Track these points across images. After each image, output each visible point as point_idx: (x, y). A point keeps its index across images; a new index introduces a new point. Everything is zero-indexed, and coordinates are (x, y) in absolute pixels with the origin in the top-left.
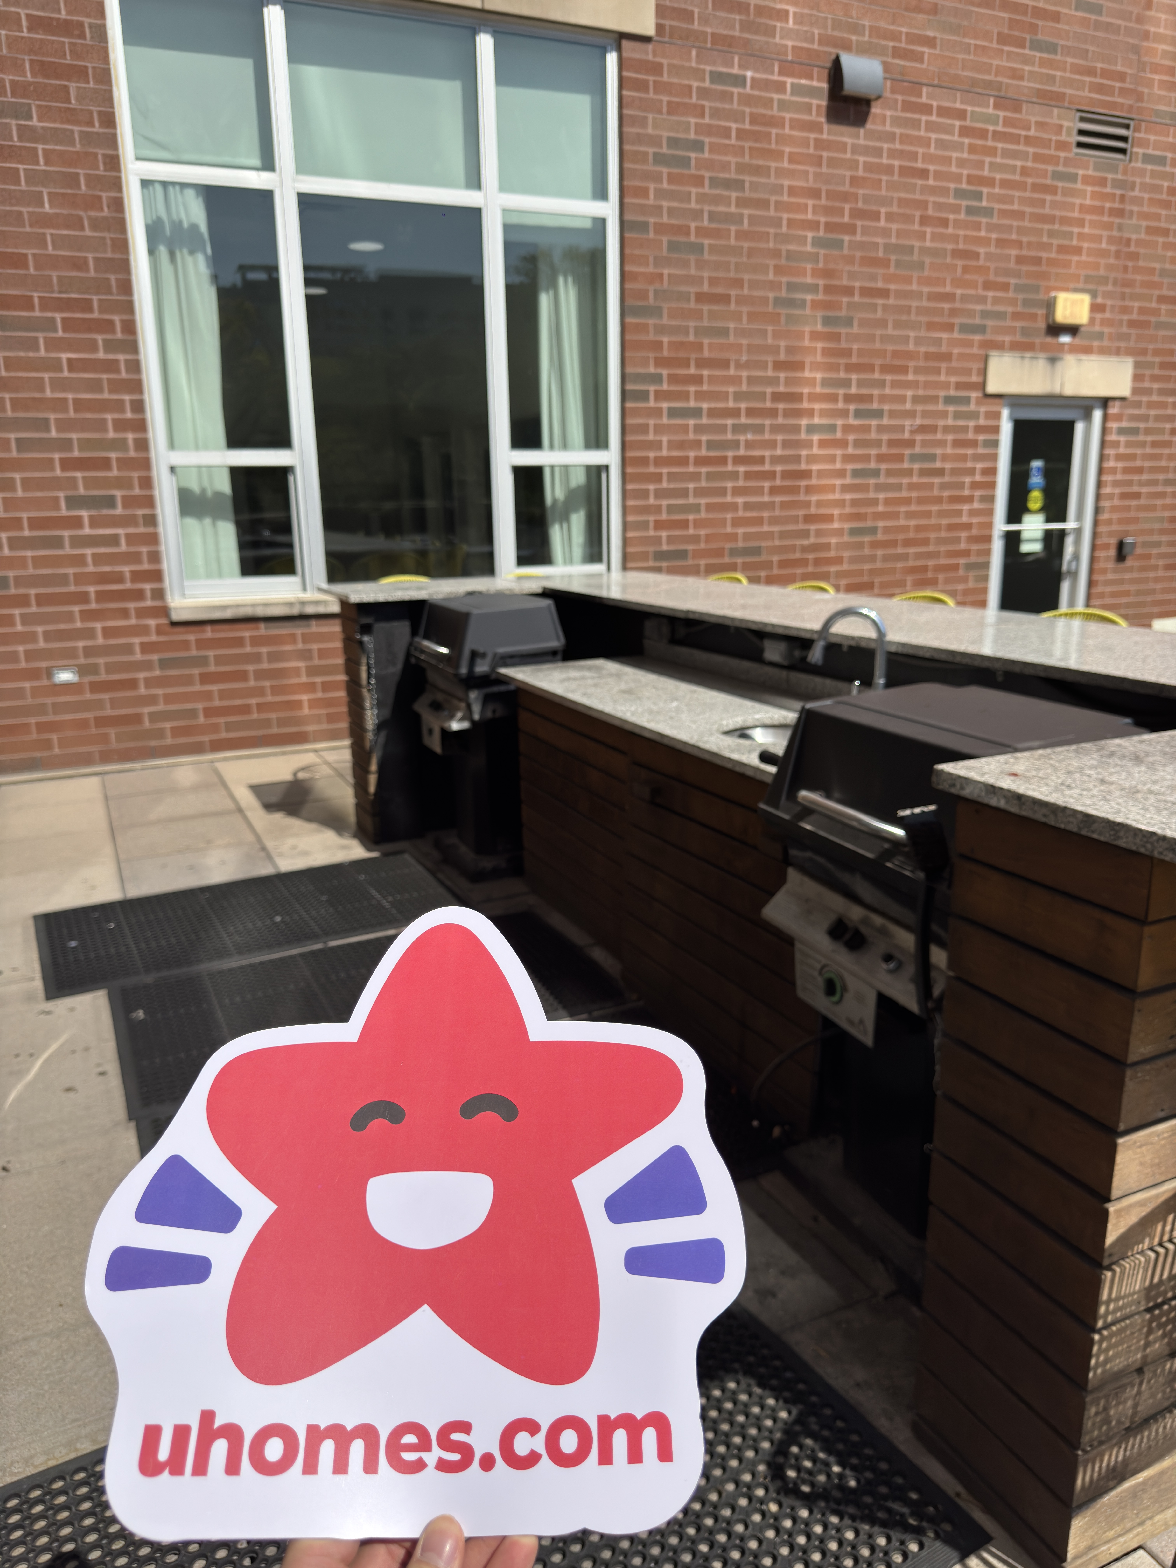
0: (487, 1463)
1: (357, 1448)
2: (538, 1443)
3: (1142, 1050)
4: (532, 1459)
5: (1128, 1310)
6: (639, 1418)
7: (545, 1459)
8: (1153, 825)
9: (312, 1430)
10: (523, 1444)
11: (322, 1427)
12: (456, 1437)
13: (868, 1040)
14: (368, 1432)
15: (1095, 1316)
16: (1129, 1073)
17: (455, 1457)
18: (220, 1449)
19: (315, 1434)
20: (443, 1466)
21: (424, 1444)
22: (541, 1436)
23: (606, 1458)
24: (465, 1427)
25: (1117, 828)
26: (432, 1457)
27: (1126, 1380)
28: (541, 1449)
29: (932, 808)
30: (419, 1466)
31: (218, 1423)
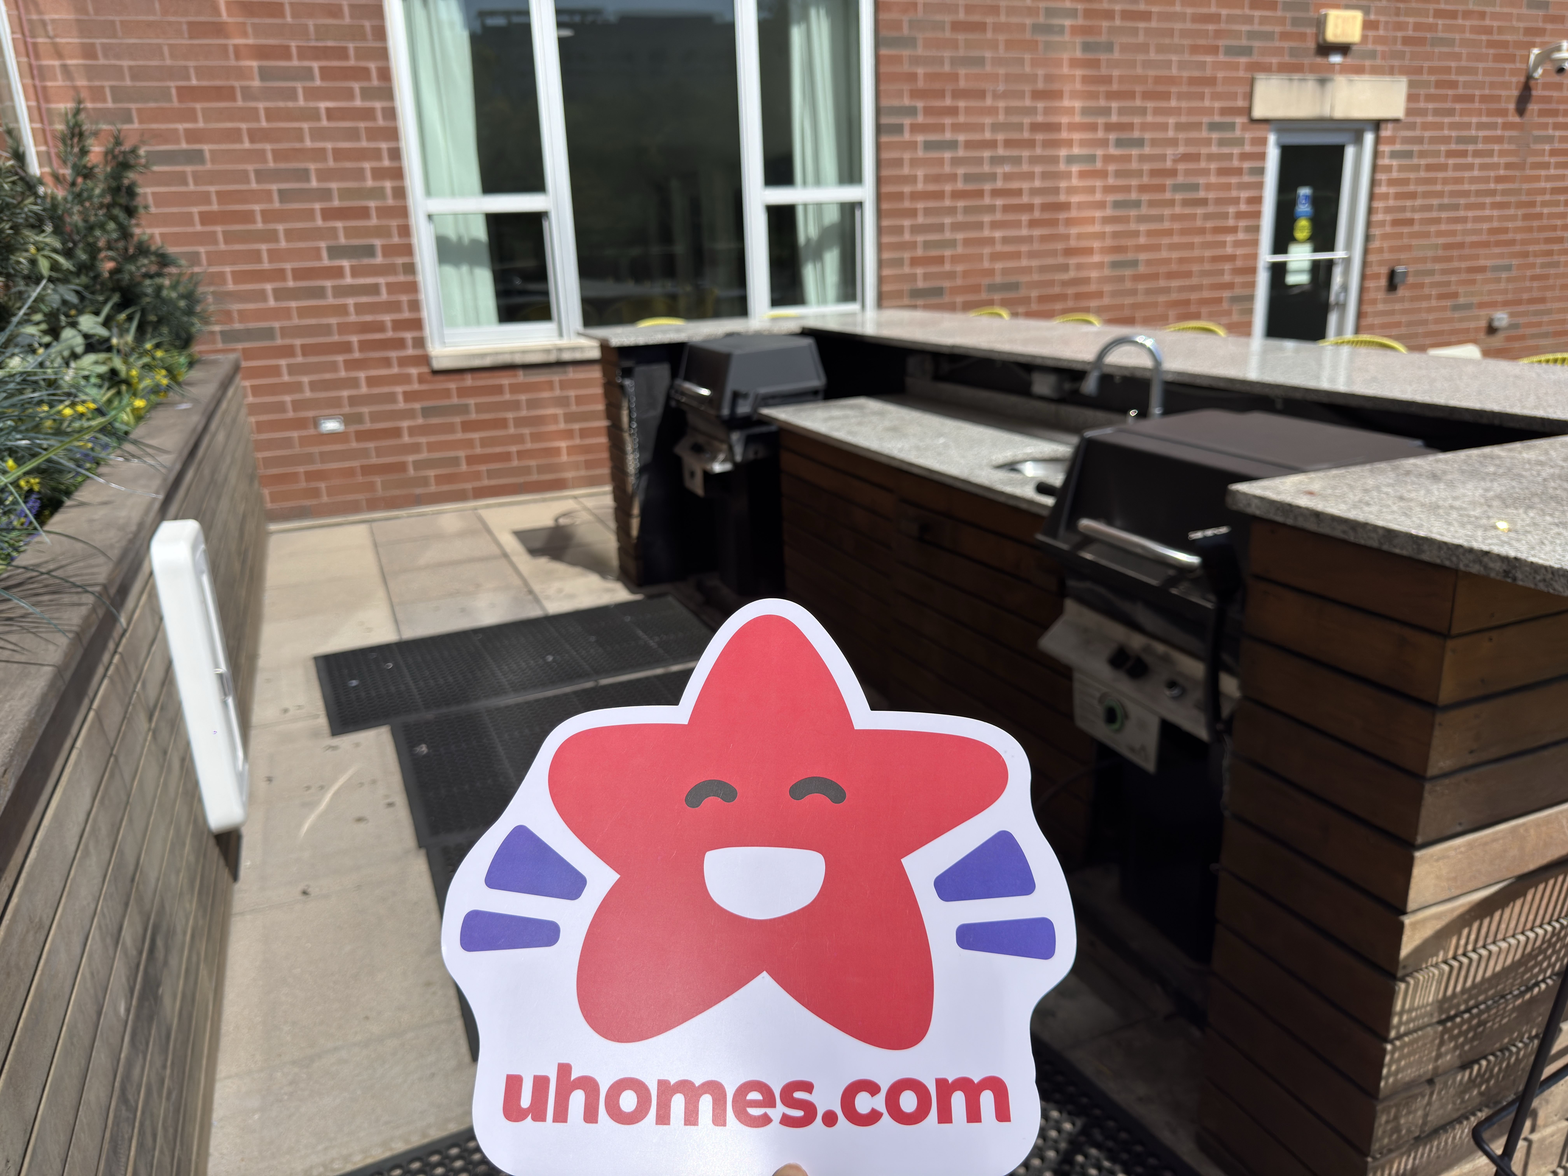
0: (830, 1119)
1: (706, 1103)
2: (879, 1102)
3: (1441, 764)
4: (873, 1117)
5: (1421, 1021)
6: (976, 1080)
7: (886, 1117)
8: (1458, 538)
9: (663, 1085)
10: (864, 1103)
11: (672, 1083)
12: (799, 1095)
13: (1150, 766)
14: (715, 1088)
15: (1387, 1026)
16: (1428, 786)
17: (799, 1113)
18: (577, 1100)
19: (666, 1089)
20: (787, 1121)
21: (769, 1101)
22: (882, 1096)
23: (945, 1117)
24: (808, 1087)
25: (1420, 542)
26: (778, 1111)
27: (1416, 1091)
28: (881, 1107)
29: (1223, 530)
30: (765, 1120)
31: (574, 1076)
